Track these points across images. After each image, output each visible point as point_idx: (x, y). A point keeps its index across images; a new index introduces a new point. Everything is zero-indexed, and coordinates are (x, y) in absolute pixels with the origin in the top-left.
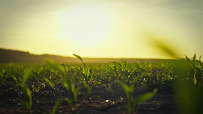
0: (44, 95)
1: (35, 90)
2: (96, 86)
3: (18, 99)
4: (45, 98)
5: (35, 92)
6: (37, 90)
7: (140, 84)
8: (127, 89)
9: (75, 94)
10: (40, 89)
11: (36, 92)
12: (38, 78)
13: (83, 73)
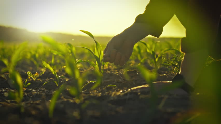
0: (43, 84)
1: (31, 78)
2: (112, 73)
3: (9, 89)
4: (44, 88)
5: (31, 80)
6: (34, 77)
7: (171, 70)
8: (148, 74)
9: (80, 81)
10: (38, 76)
11: (33, 80)
12: (37, 62)
13: (95, 54)
